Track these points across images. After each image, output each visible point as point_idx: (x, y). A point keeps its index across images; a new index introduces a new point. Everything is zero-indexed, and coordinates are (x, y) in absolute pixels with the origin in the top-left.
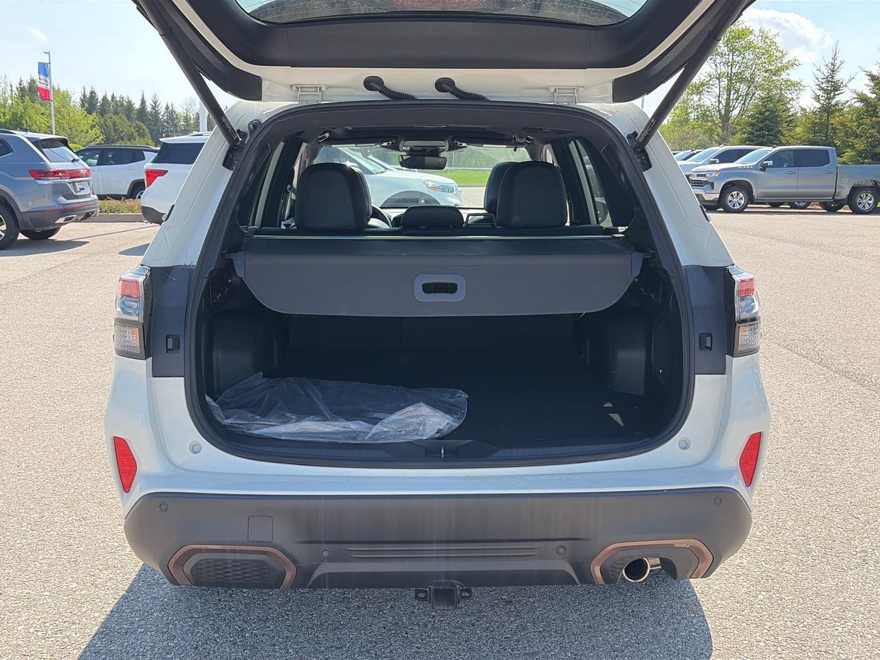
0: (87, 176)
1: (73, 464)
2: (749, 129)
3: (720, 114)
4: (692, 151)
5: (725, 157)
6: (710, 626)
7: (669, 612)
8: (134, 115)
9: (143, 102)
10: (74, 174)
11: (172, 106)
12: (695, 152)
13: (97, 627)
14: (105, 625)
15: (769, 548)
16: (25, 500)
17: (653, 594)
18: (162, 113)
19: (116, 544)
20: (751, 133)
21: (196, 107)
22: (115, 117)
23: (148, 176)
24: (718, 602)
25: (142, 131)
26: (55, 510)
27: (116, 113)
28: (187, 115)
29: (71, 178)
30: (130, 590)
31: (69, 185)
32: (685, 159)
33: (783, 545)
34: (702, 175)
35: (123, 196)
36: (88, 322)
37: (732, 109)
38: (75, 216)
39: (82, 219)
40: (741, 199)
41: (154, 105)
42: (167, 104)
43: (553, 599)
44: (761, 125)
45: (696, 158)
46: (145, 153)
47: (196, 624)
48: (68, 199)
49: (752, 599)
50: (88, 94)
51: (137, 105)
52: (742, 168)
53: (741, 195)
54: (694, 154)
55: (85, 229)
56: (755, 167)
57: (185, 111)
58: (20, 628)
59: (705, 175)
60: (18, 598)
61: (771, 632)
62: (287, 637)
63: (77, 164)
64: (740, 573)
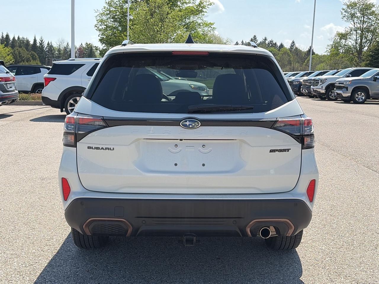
0: (13, 81)
1: (24, 209)
2: (370, 58)
3: (357, 50)
4: (338, 70)
5: (355, 73)
6: (303, 268)
7: (287, 263)
8: (30, 48)
9: (35, 41)
10: (7, 80)
11: (51, 43)
12: (339, 70)
13: (46, 264)
14: (49, 263)
15: (335, 243)
16: (6, 222)
17: (281, 257)
18: (46, 47)
19: (49, 238)
20: (371, 61)
21: (64, 43)
22: (20, 49)
23: (46, 81)
24: (308, 261)
25: (34, 57)
26: (20, 226)
27: (20, 47)
28: (59, 48)
29: (5, 81)
30: (58, 253)
31: (4, 85)
32: (333, 75)
33: (342, 243)
34: (341, 83)
35: (29, 91)
36: (20, 152)
37: (363, 47)
38: (7, 101)
39: (10, 103)
40: (363, 96)
41: (41, 42)
42: (48, 42)
43: (237, 258)
44: (376, 56)
45: (339, 74)
46: (41, 69)
47: (87, 264)
48: (3, 92)
49: (323, 260)
50: (5, 36)
51: (32, 42)
52: (363, 80)
53: (363, 94)
54: (339, 72)
55: (9, 108)
56: (370, 79)
57: (58, 46)
58: (15, 264)
59: (343, 83)
60: (12, 254)
61: (328, 270)
62: (126, 268)
63: (8, 74)
64: (320, 251)
